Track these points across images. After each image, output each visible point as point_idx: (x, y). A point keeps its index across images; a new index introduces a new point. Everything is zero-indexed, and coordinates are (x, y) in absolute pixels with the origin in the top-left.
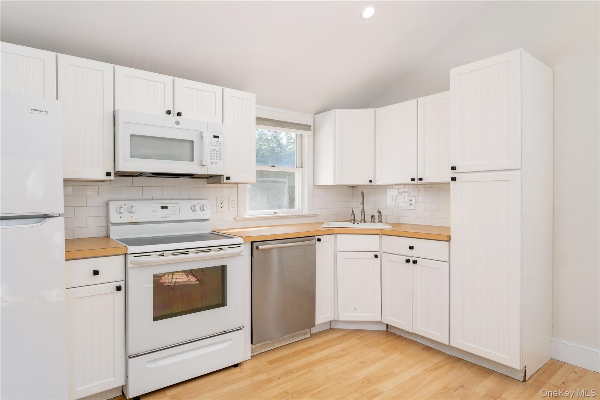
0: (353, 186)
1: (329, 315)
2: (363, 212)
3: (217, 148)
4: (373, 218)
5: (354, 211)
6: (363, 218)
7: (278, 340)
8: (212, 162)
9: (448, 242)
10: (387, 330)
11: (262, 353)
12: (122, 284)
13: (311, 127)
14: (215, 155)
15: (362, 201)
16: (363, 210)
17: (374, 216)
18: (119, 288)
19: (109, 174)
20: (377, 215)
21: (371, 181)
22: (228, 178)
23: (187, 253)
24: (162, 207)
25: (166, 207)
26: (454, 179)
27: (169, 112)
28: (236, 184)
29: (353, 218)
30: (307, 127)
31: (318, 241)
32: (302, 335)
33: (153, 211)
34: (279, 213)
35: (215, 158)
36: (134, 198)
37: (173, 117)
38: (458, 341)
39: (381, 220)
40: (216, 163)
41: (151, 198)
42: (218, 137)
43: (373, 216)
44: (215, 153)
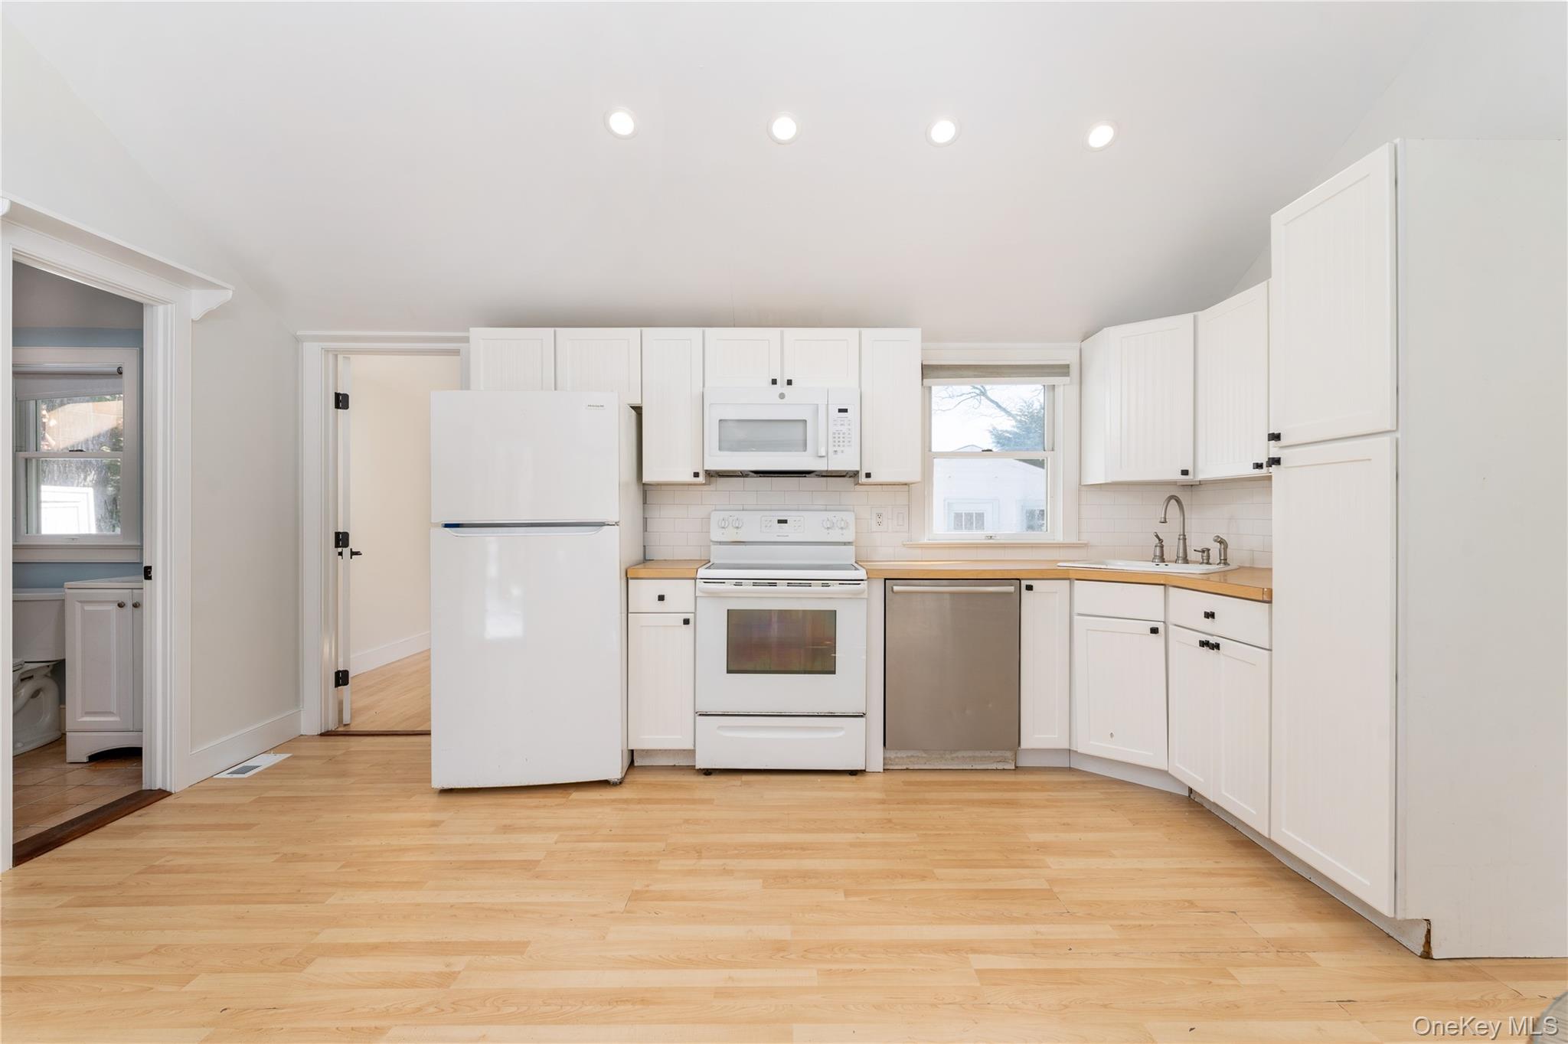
0: (1192, 485)
1: (1056, 736)
2: (1181, 541)
3: (844, 429)
4: (1205, 554)
5: (1161, 538)
6: (1181, 555)
7: (942, 758)
8: (836, 451)
9: (1267, 605)
10: (1189, 796)
11: (907, 769)
12: (690, 616)
13: (1069, 367)
14: (841, 440)
15: (1163, 516)
16: (1182, 537)
17: (1209, 550)
18: (686, 622)
19: (696, 475)
20: (1215, 549)
21: (1185, 473)
22: (868, 475)
23: (775, 585)
24: (780, 522)
25: (785, 522)
26: (1276, 461)
27: (774, 382)
28: (906, 484)
29: (1158, 553)
30: (1063, 370)
31: (1027, 589)
32: (994, 762)
33: (766, 526)
34: (998, 538)
35: (841, 444)
36: (745, 507)
37: (781, 387)
38: (1283, 830)
39: (1225, 559)
40: (842, 452)
41: (768, 507)
42: (845, 411)
43: (1206, 551)
44: (841, 436)
